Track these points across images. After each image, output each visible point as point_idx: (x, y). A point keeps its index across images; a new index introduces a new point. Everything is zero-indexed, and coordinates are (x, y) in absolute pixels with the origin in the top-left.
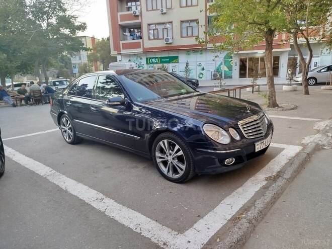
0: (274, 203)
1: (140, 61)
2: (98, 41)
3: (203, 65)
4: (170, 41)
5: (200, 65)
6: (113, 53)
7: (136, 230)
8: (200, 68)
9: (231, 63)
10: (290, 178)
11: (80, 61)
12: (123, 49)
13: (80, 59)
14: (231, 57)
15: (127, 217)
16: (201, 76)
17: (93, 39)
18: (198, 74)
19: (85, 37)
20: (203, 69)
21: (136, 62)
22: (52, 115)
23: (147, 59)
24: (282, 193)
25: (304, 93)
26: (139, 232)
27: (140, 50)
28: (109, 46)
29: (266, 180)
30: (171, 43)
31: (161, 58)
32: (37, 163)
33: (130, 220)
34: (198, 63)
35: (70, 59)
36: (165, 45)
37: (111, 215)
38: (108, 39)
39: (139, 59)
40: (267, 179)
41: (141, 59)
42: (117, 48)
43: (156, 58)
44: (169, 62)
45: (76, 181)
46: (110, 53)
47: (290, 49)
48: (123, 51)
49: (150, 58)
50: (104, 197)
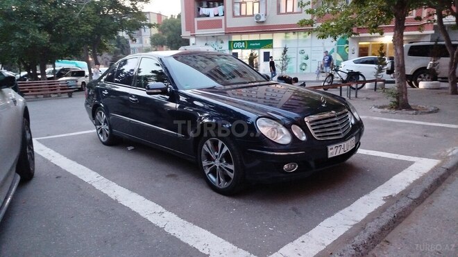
0: (393, 228)
1: (221, 45)
2: (165, 18)
3: (307, 52)
4: (262, 19)
5: (302, 52)
6: (185, 34)
7: (203, 252)
8: (303, 56)
9: (346, 50)
10: (418, 199)
11: (141, 45)
12: (198, 29)
13: (141, 42)
14: (347, 42)
15: (192, 235)
16: (304, 67)
17: (159, 15)
18: (300, 64)
19: (149, 13)
20: (307, 58)
21: (216, 46)
22: (87, 108)
23: (230, 42)
24: (405, 217)
25: (450, 91)
26: (207, 253)
27: (222, 30)
28: (180, 25)
29: (384, 200)
30: (263, 22)
31: (249, 42)
32: (81, 167)
33: (197, 239)
34: (300, 49)
35: (128, 43)
36: (256, 25)
37: (172, 232)
38: (179, 16)
39: (219, 42)
40: (386, 199)
41: (222, 42)
42: (190, 27)
43: (242, 42)
44: (259, 48)
45: (129, 189)
46: (181, 33)
47: (433, 32)
48: (198, 32)
49: (234, 42)
50: (164, 210)
